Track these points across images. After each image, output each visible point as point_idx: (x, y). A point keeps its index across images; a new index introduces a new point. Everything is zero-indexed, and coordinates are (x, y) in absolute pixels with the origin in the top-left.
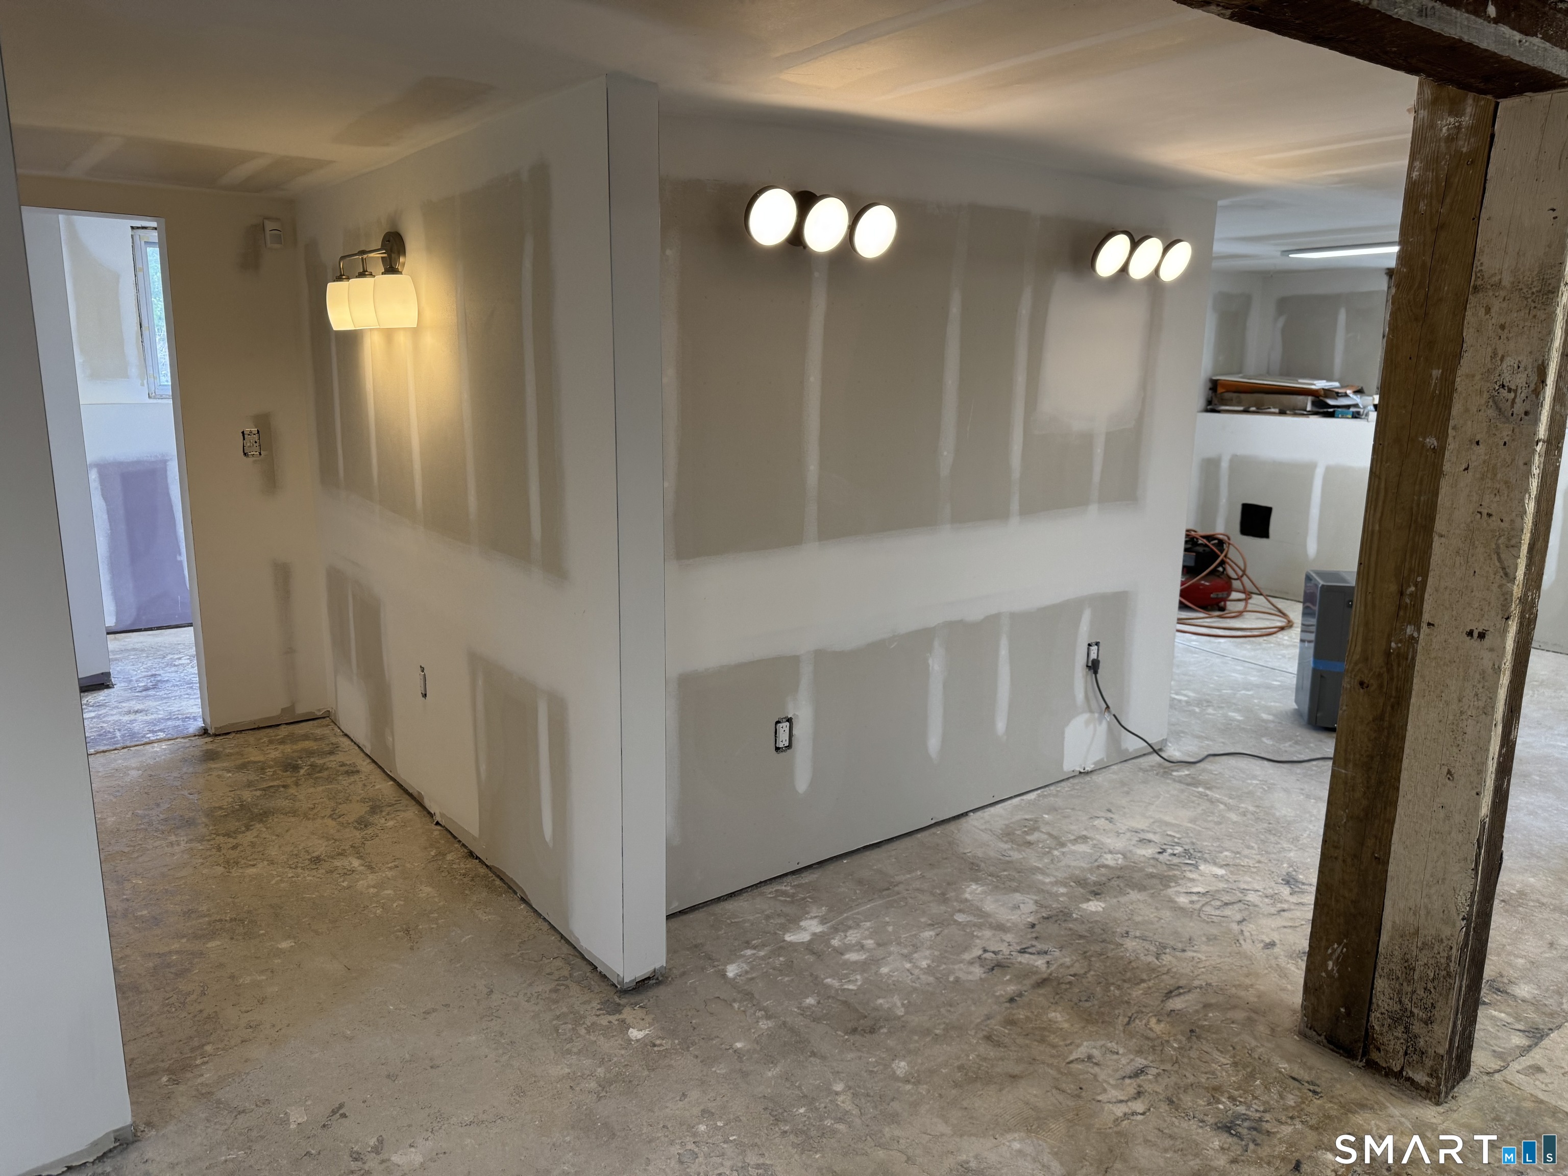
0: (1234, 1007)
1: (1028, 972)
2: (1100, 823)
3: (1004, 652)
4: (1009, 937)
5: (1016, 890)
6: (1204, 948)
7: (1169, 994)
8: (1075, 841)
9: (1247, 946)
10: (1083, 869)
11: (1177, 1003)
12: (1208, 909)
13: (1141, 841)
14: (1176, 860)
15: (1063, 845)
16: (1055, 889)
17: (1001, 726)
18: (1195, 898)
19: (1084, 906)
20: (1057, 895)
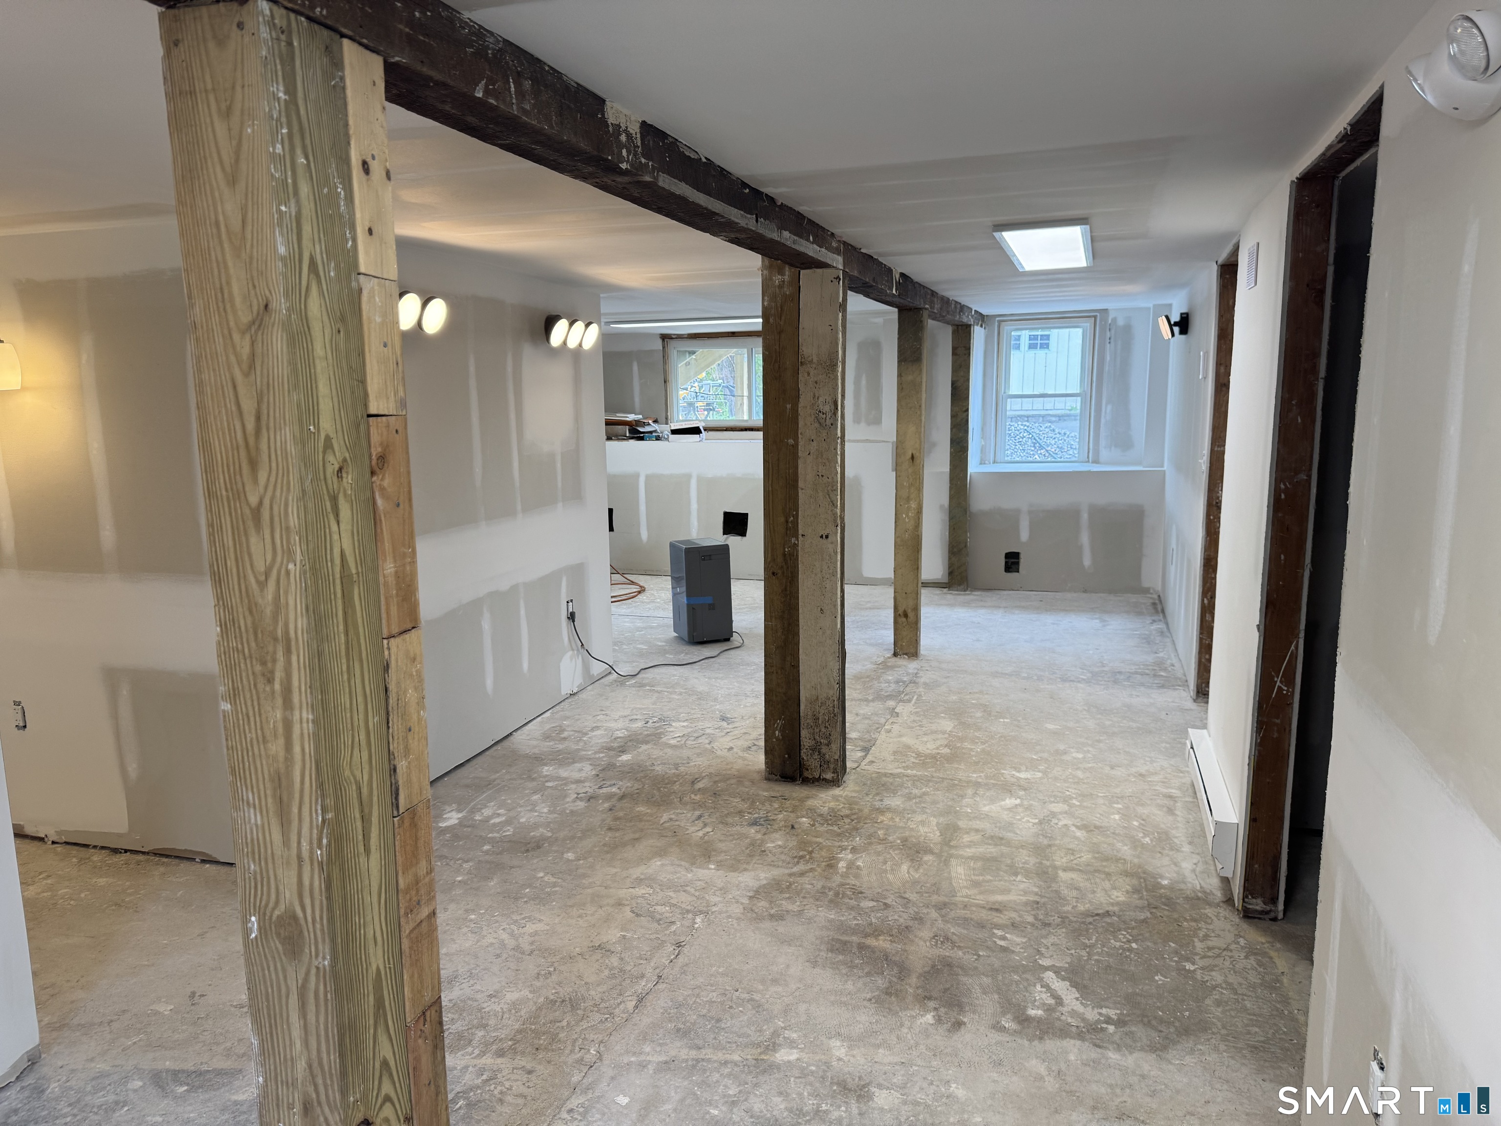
0: (729, 779)
1: (609, 797)
2: (600, 717)
3: (523, 612)
4: (587, 784)
5: (574, 763)
6: (698, 759)
7: (693, 783)
8: (593, 730)
9: (719, 753)
10: (607, 743)
11: (700, 785)
12: (689, 742)
13: (631, 720)
14: (657, 725)
15: (586, 734)
16: (597, 756)
17: (525, 666)
18: (679, 739)
19: (620, 759)
20: (599, 758)
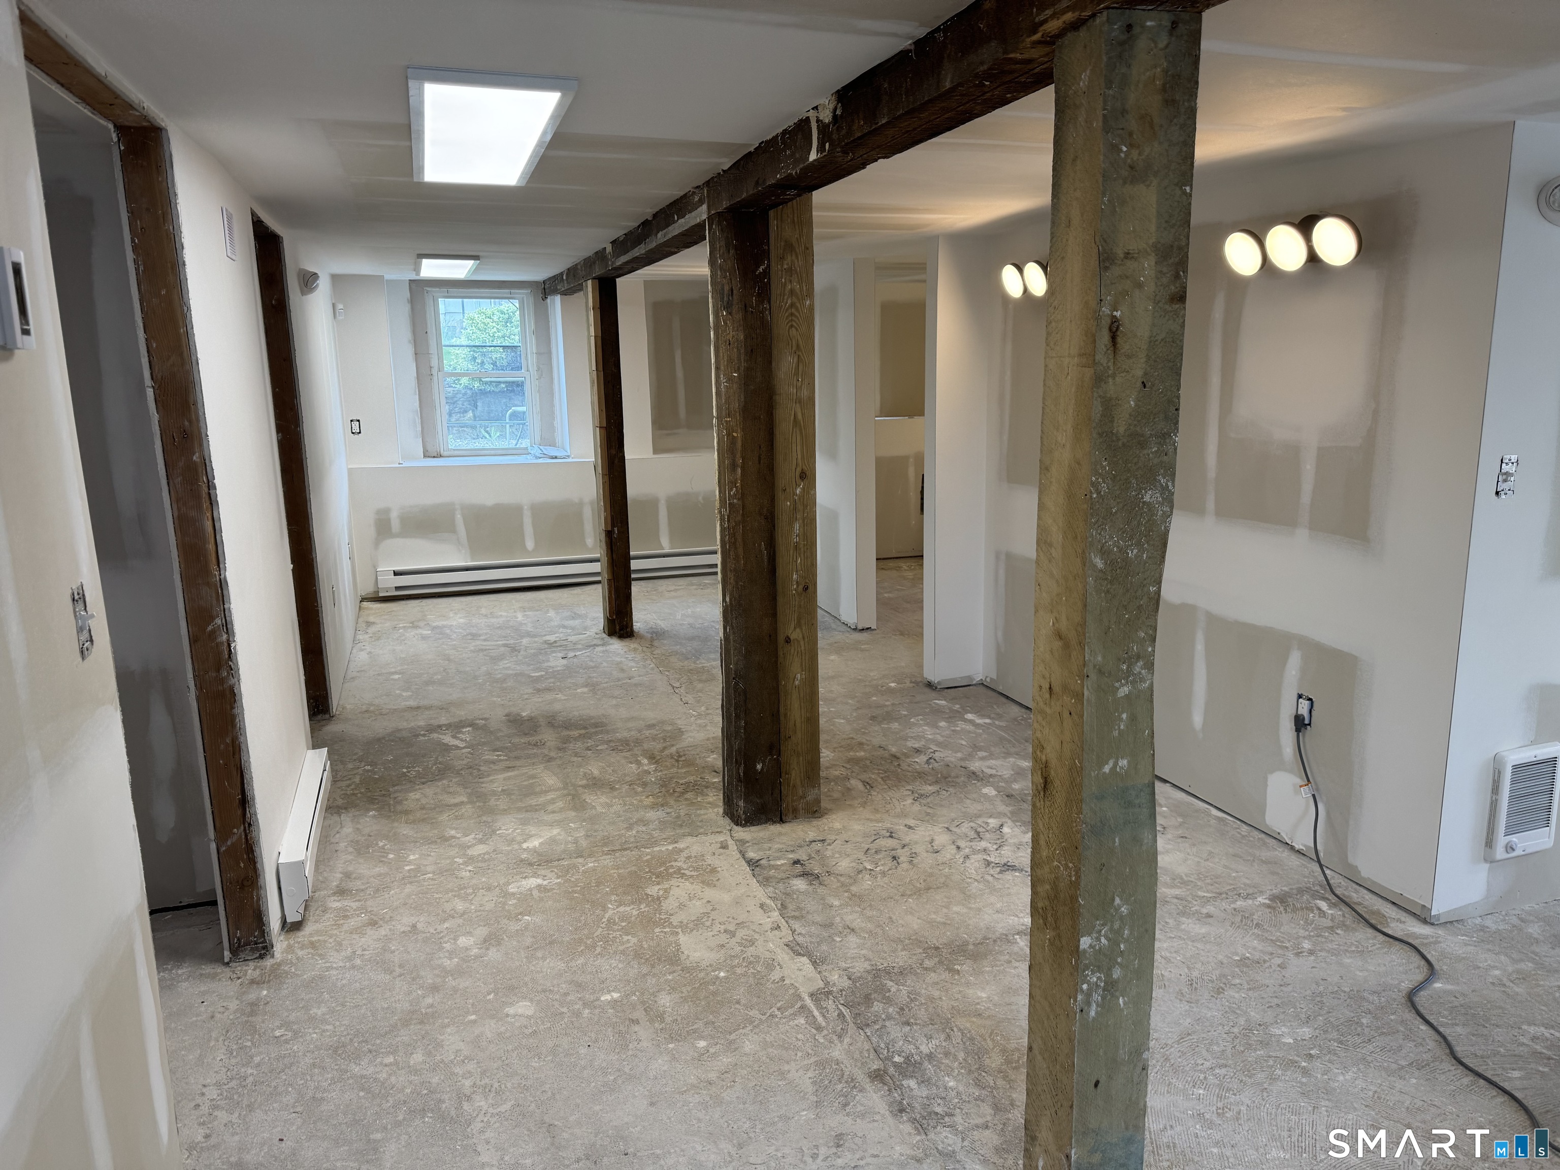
3: (1200, 647)
17: (1198, 719)
